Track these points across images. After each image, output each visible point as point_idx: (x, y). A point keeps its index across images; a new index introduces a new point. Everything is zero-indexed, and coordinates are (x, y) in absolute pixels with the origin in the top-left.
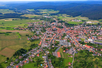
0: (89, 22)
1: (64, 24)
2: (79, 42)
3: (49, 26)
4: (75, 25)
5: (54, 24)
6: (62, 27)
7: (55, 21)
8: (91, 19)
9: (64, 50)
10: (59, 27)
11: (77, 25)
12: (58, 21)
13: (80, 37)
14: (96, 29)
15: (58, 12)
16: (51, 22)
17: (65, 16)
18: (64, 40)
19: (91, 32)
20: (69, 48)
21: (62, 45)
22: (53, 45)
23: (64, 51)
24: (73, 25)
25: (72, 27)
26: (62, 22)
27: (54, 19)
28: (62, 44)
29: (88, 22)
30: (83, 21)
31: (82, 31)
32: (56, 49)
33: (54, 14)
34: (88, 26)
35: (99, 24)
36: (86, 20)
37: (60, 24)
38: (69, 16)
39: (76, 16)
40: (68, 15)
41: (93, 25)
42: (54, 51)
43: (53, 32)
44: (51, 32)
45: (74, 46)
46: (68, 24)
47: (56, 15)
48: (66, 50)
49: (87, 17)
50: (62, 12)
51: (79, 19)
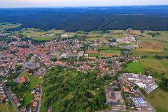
0: (65, 35)
1: (30, 41)
2: (51, 60)
3: (4, 48)
4: (47, 41)
5: (13, 44)
6: (28, 47)
7: (14, 40)
8: (68, 31)
9: (30, 72)
10: (22, 47)
11: (50, 41)
12: (20, 39)
13: (52, 54)
14: (72, 42)
15: (19, 25)
16: (9, 42)
17: (32, 31)
18: (30, 62)
19: (65, 47)
20: (37, 69)
21: (26, 69)
22: (13, 70)
23: (31, 74)
24: (44, 42)
25: (42, 45)
26: (26, 39)
27: (14, 37)
28: (27, 67)
29: (63, 36)
30: (57, 35)
31: (55, 47)
32: (18, 75)
33: (13, 30)
34: (64, 40)
35: (75, 36)
36: (61, 33)
37: (24, 43)
38: (38, 31)
39: (49, 29)
40: (36, 29)
41: (69, 38)
42: (15, 77)
43: (12, 55)
44: (9, 55)
45: (44, 65)
46: (37, 41)
47: (17, 31)
48: (33, 73)
49: (63, 29)
50: (26, 26)
51: (53, 33)
